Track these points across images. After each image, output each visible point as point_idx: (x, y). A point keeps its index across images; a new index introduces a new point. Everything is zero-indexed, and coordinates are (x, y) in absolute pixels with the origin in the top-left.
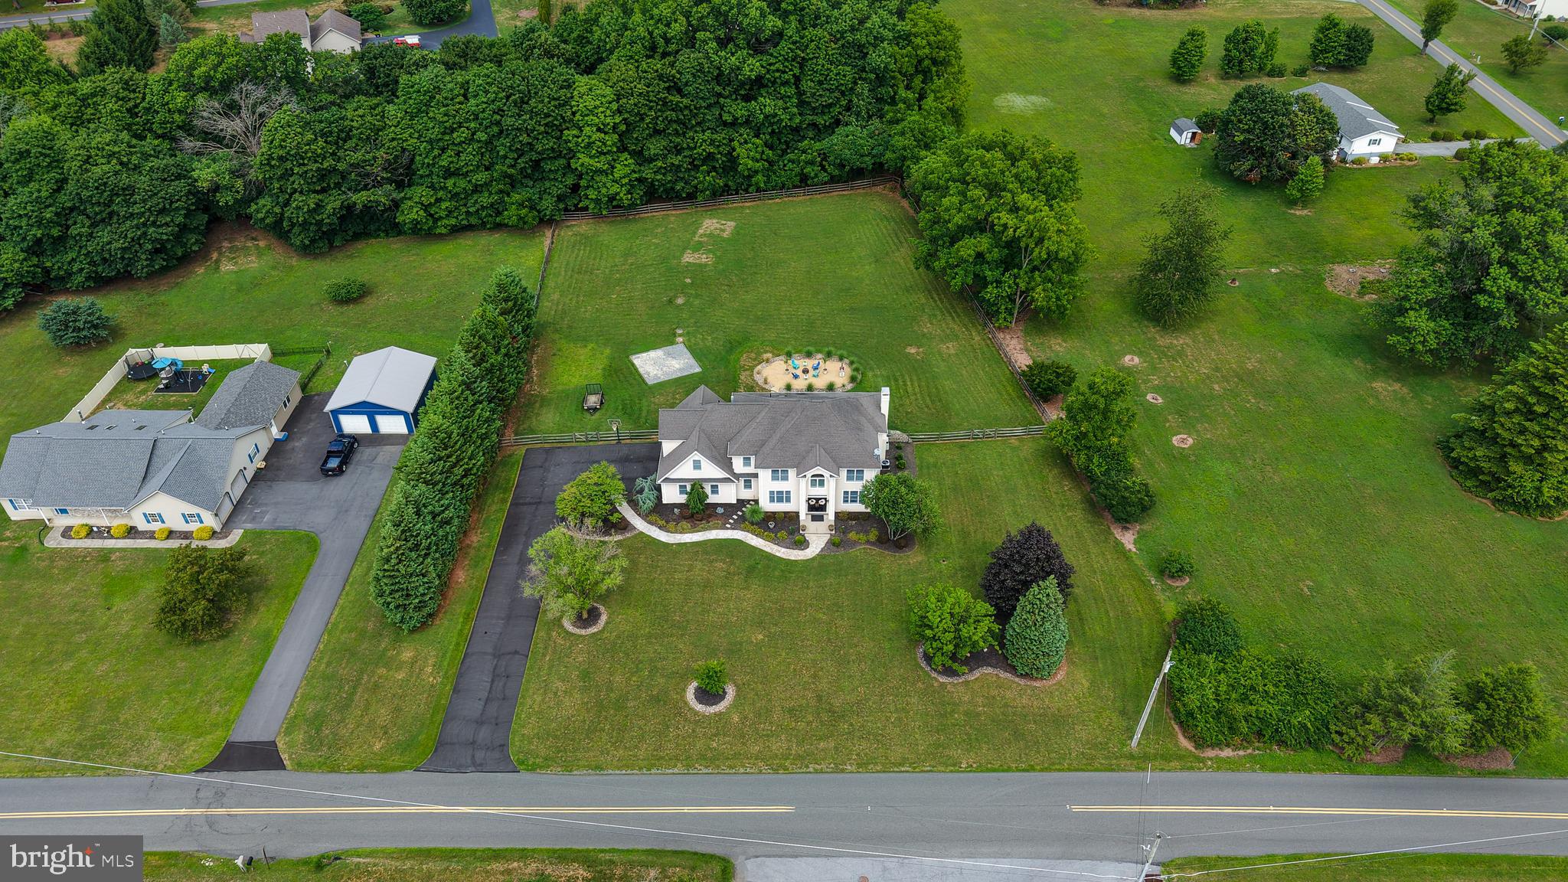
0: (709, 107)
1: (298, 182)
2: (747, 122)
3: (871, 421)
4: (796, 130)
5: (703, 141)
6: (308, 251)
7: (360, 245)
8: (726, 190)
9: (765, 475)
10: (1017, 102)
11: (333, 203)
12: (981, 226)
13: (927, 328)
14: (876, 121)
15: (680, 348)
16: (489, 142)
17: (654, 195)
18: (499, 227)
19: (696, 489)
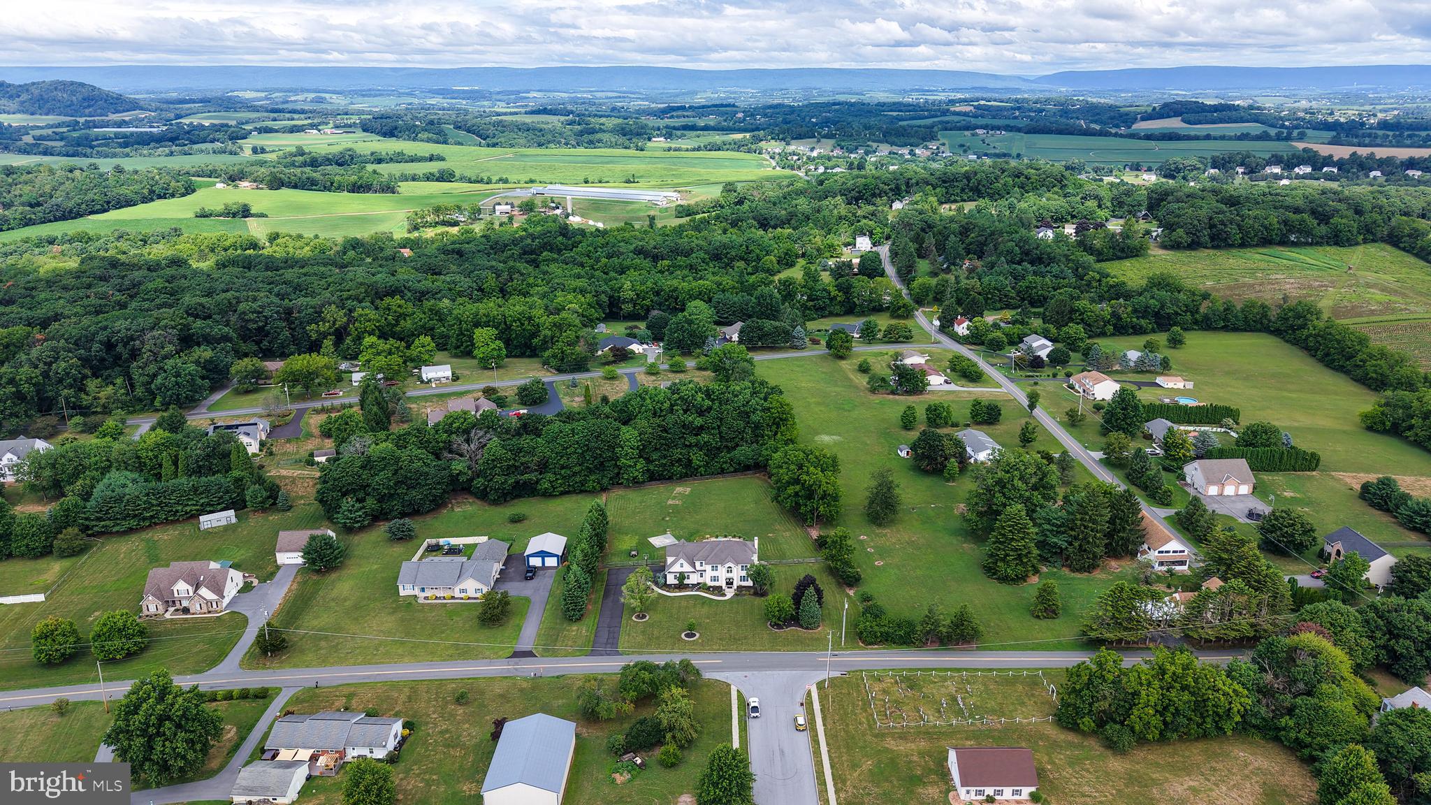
0: (680, 438)
1: (497, 470)
2: (696, 445)
3: (751, 550)
4: (718, 449)
5: (677, 453)
6: (495, 503)
7: (516, 501)
8: (686, 475)
9: (708, 568)
10: (826, 438)
11: (511, 481)
12: (797, 481)
13: (778, 527)
14: (755, 445)
15: (669, 534)
16: (582, 454)
17: (654, 477)
18: (582, 492)
19: (682, 576)
